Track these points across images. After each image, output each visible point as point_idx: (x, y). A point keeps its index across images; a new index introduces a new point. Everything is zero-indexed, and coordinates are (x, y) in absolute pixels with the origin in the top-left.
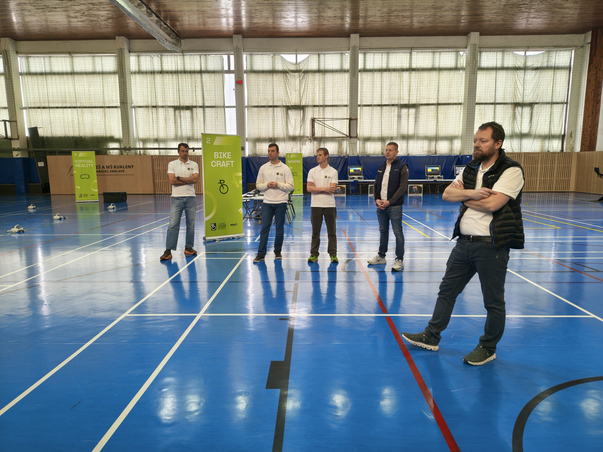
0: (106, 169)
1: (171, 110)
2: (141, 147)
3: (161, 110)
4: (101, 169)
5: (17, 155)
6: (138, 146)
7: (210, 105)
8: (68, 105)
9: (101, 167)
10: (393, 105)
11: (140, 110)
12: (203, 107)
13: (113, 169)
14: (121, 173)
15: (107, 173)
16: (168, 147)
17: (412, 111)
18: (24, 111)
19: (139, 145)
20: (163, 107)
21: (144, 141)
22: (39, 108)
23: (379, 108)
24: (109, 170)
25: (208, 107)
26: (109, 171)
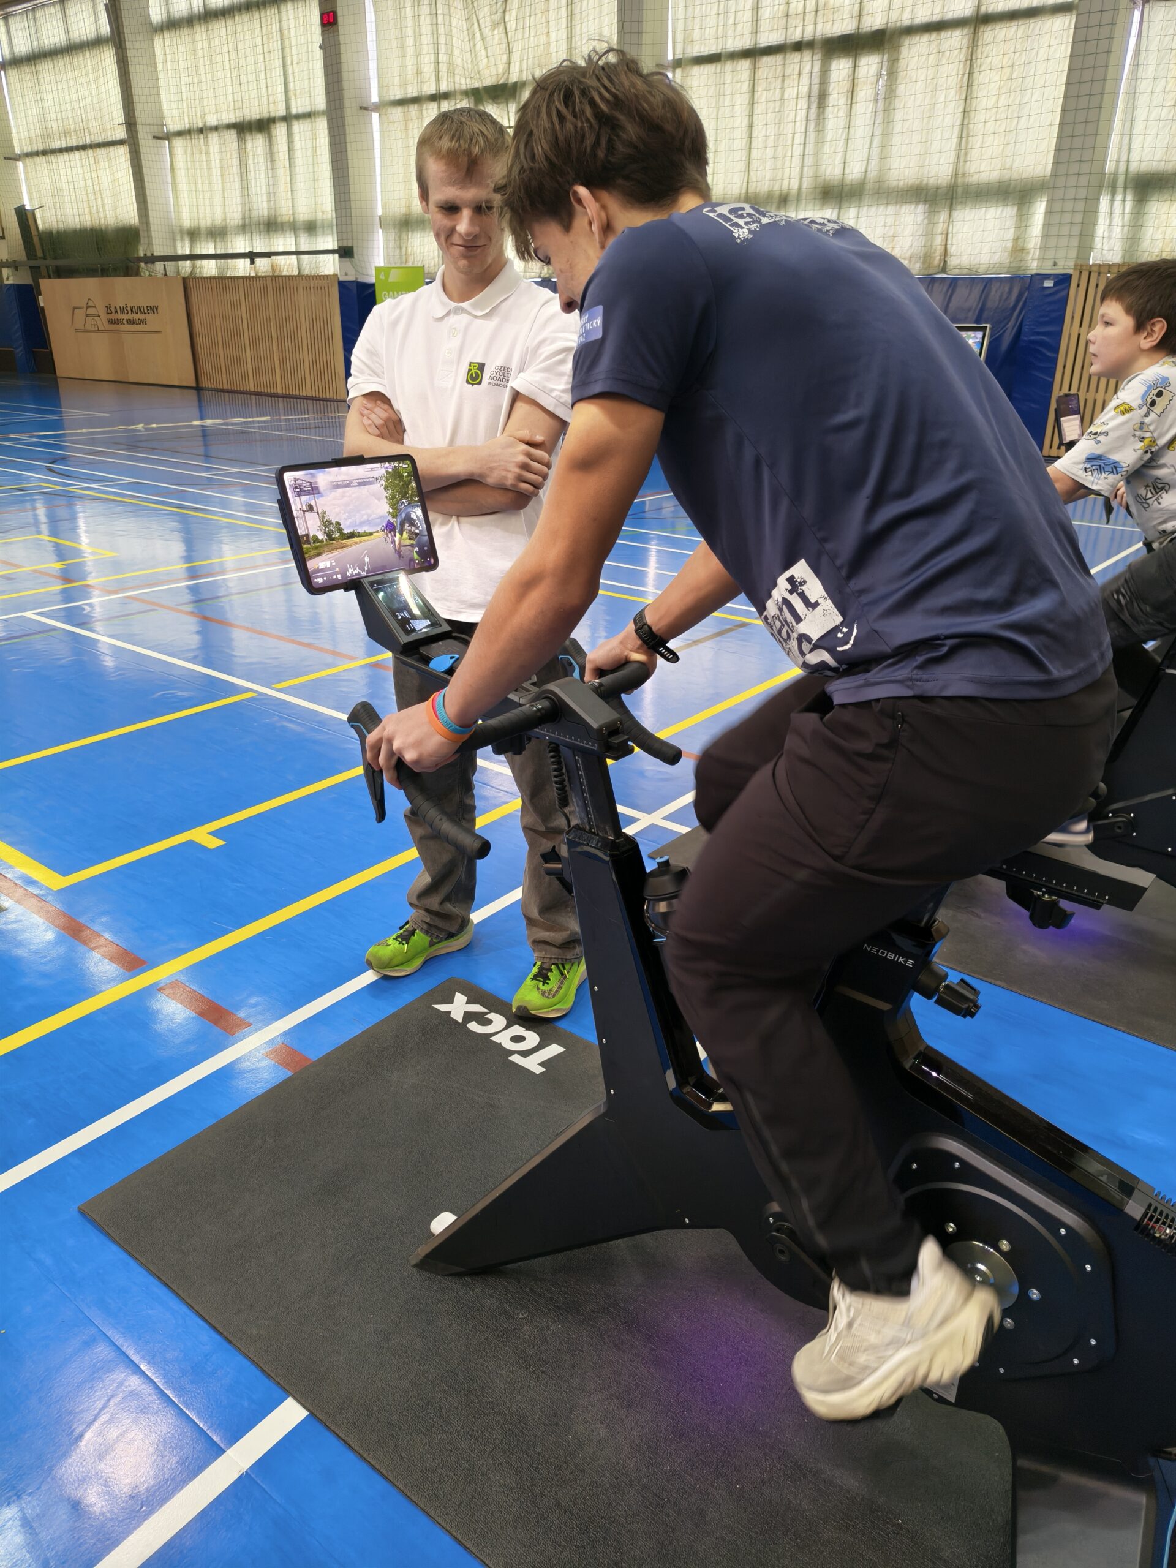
0: (120, 316)
1: (232, 135)
2: (188, 252)
3: (214, 138)
4: (114, 316)
5: (8, 279)
6: (180, 252)
7: (301, 110)
8: (74, 142)
9: (113, 309)
10: (798, 47)
11: (179, 143)
12: (288, 119)
13: (130, 316)
14: (141, 327)
15: (121, 327)
16: (230, 251)
17: (870, 64)
18: (20, 164)
19: (184, 248)
20: (216, 128)
21: (193, 234)
22: (37, 154)
23: (745, 64)
24: (124, 317)
25: (298, 117)
26: (125, 322)
